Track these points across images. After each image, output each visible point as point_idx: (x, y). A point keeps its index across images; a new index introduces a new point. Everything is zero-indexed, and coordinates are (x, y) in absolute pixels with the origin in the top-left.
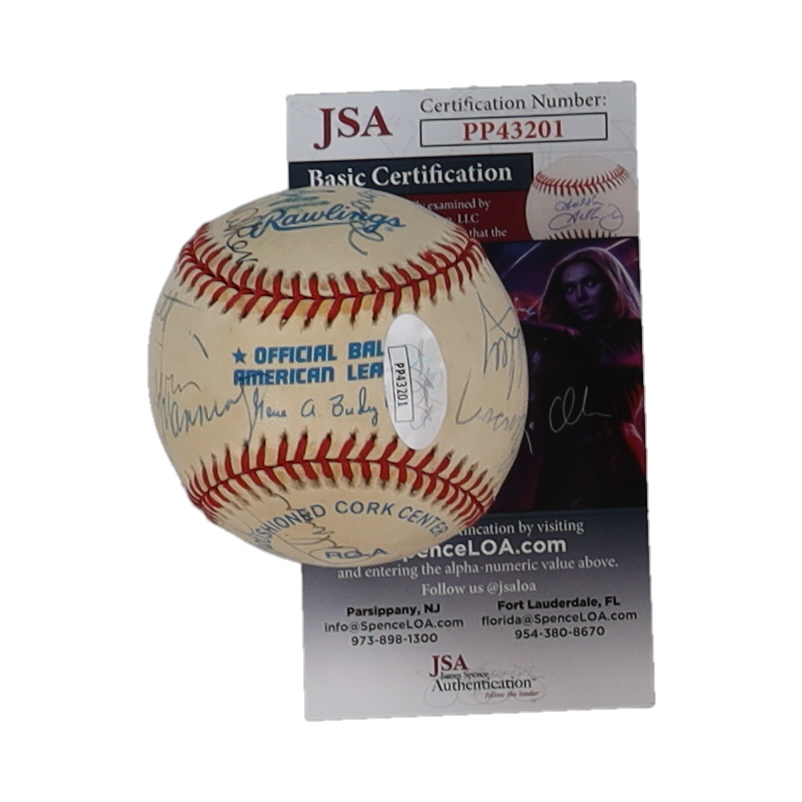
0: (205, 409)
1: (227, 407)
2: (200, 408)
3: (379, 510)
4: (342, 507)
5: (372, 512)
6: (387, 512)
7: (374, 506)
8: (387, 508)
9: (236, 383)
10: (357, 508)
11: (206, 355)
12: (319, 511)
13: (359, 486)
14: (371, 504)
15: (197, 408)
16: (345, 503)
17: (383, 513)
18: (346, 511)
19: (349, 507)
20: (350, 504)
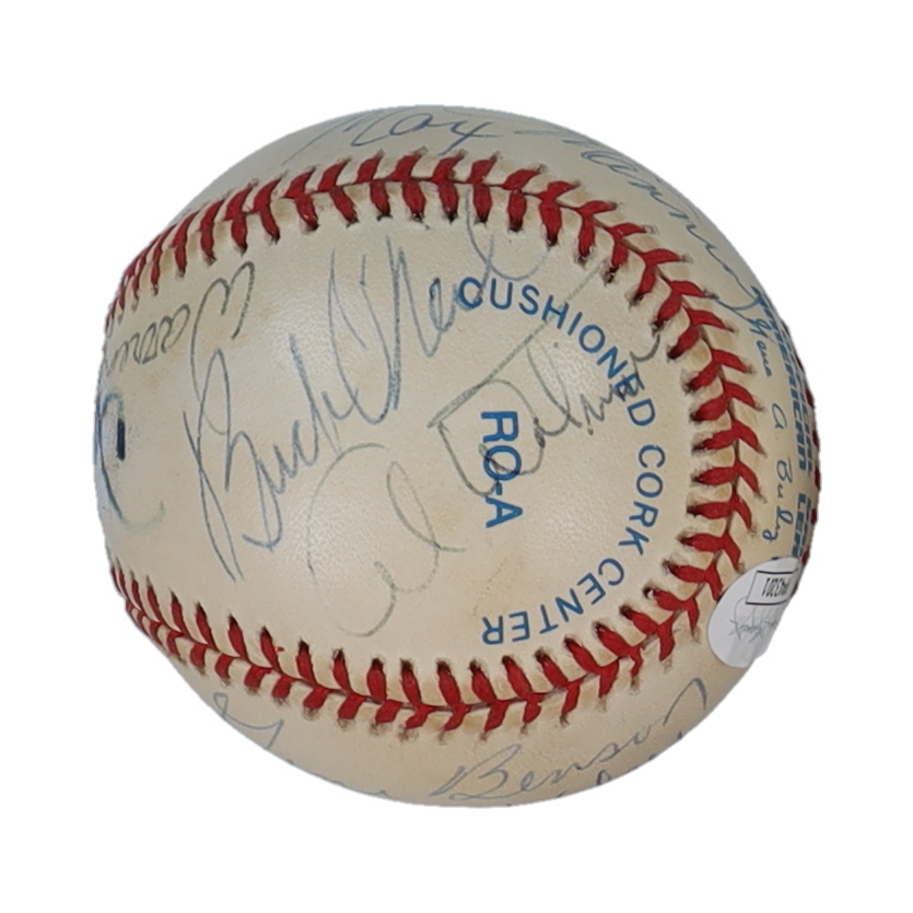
3: (638, 526)
4: (652, 458)
5: (639, 511)
6: (630, 537)
7: (649, 516)
8: (637, 539)
10: (650, 485)
12: (643, 413)
13: (691, 494)
14: (655, 511)
16: (660, 464)
17: (629, 530)
18: (645, 465)
19: (652, 468)
20: (657, 472)
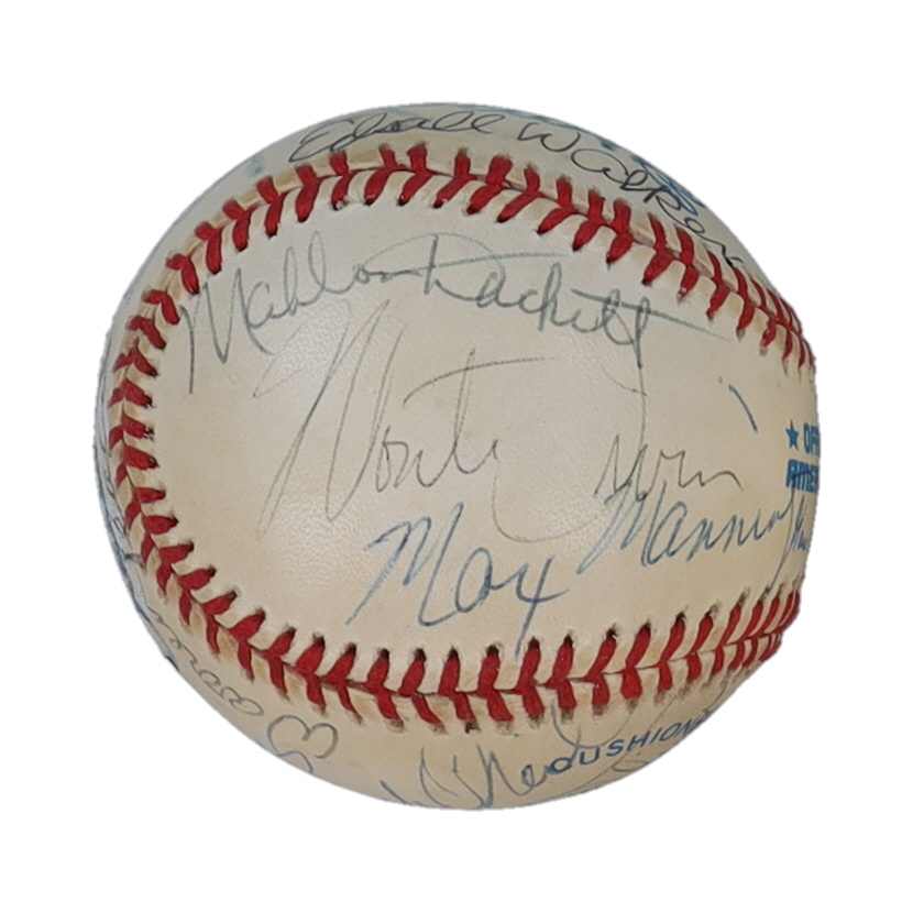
0: (742, 523)
1: (771, 524)
2: (734, 519)
9: (788, 485)
11: (755, 428)
15: (727, 520)
